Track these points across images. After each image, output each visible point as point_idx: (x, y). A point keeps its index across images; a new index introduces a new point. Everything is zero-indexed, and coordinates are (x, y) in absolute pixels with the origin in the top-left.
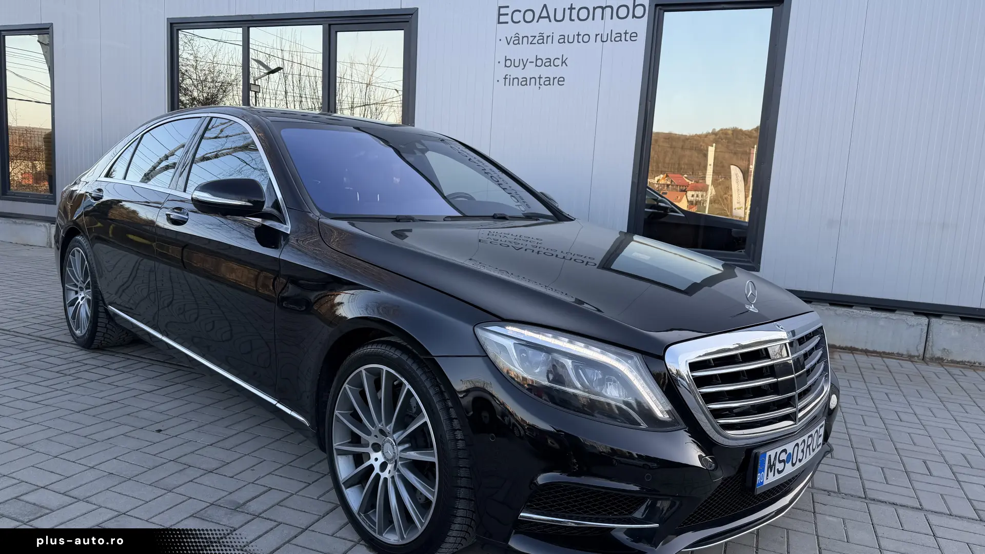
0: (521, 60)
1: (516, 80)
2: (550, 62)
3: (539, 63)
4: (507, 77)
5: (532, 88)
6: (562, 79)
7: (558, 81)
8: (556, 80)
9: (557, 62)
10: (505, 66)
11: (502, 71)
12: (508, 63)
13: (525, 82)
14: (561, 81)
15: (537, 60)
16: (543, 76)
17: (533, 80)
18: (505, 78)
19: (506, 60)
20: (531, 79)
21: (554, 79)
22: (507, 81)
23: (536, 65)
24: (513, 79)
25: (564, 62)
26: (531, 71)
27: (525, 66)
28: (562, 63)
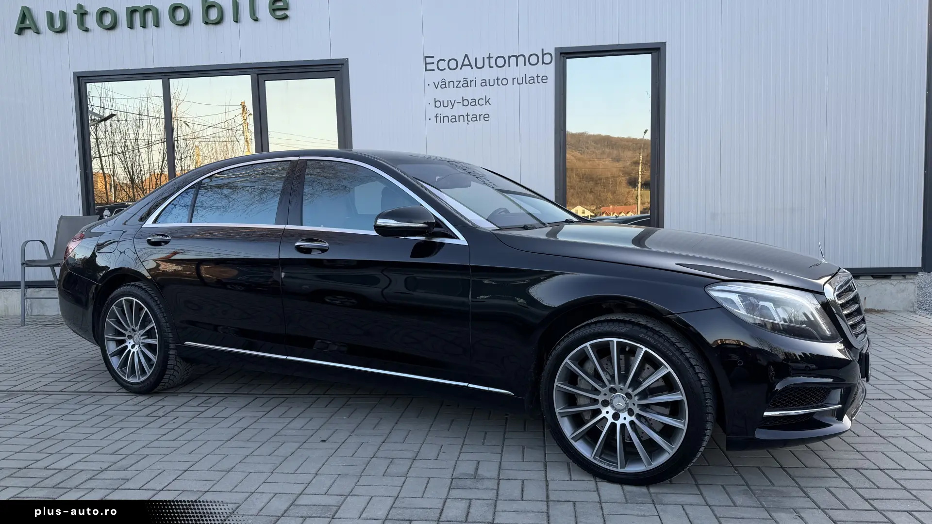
0: (449, 102)
1: (446, 119)
2: (475, 102)
3: (466, 103)
4: (437, 115)
5: (462, 124)
6: (487, 116)
7: (484, 117)
8: (482, 117)
9: (481, 102)
10: (435, 106)
11: (432, 111)
12: (438, 104)
13: (455, 119)
14: (486, 117)
15: (463, 101)
16: (471, 114)
17: (461, 118)
18: (436, 117)
19: (435, 102)
20: (459, 116)
21: (480, 115)
22: (438, 119)
23: (463, 105)
24: (444, 117)
25: (488, 101)
26: (459, 110)
27: (453, 106)
28: (486, 102)
